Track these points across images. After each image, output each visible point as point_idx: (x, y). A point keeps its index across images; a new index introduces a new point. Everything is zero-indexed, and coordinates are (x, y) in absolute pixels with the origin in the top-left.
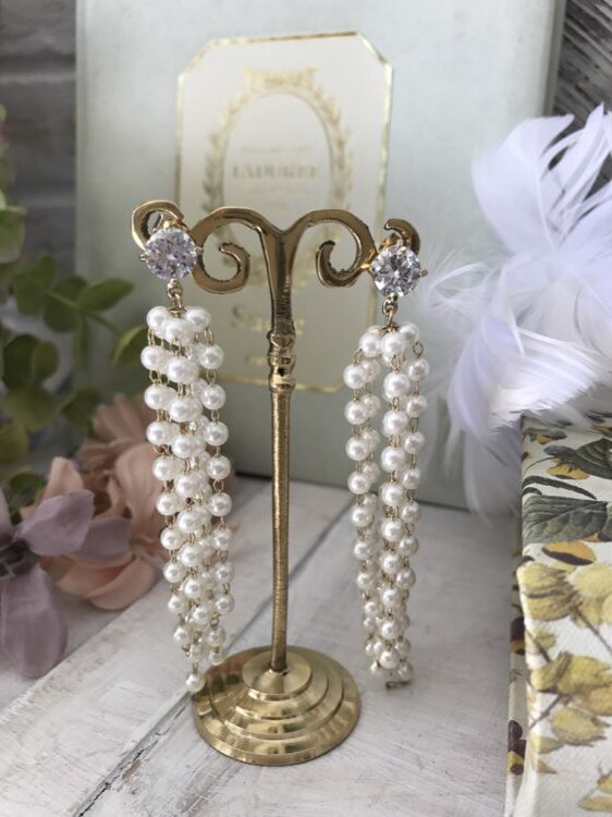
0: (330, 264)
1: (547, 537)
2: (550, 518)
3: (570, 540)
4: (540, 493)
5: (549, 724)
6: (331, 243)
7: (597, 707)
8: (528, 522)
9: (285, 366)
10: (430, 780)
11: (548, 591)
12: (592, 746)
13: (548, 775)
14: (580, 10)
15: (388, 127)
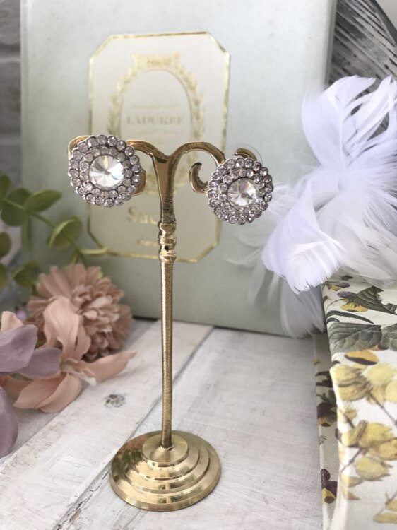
0: (198, 178)
1: (346, 348)
2: (347, 336)
3: (361, 349)
4: (338, 321)
5: (354, 468)
6: (199, 164)
7: (384, 455)
8: (333, 339)
9: (170, 245)
10: (273, 511)
11: (351, 382)
12: (381, 480)
13: (354, 501)
14: (344, 20)
15: (227, 92)
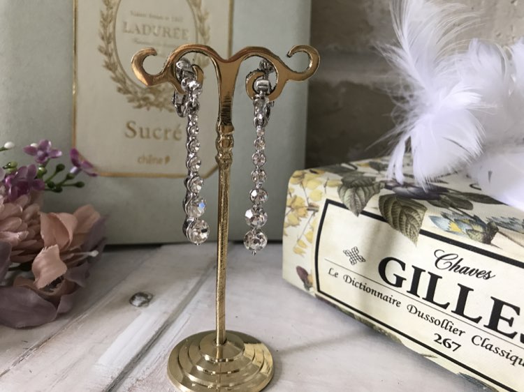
12: (296, 227)
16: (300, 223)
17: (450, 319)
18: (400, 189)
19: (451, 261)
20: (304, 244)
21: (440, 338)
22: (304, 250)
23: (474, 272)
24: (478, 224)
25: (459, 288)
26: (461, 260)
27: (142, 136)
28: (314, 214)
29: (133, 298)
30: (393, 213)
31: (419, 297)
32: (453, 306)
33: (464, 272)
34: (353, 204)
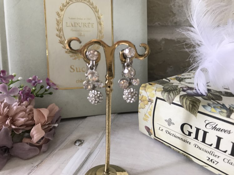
7: (145, 103)
12: (144, 109)
16: (146, 107)
17: (213, 151)
18: (189, 91)
19: (212, 125)
20: (148, 116)
21: (209, 159)
22: (148, 119)
23: (223, 130)
24: (224, 109)
25: (217, 138)
26: (217, 125)
27: (77, 71)
28: (151, 103)
29: (76, 142)
30: (186, 103)
31: (199, 140)
32: (214, 145)
33: (219, 130)
34: (168, 99)
